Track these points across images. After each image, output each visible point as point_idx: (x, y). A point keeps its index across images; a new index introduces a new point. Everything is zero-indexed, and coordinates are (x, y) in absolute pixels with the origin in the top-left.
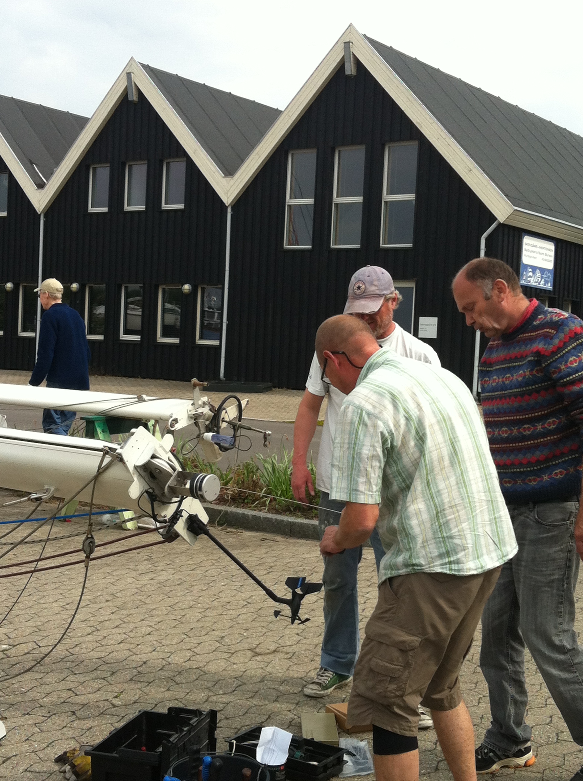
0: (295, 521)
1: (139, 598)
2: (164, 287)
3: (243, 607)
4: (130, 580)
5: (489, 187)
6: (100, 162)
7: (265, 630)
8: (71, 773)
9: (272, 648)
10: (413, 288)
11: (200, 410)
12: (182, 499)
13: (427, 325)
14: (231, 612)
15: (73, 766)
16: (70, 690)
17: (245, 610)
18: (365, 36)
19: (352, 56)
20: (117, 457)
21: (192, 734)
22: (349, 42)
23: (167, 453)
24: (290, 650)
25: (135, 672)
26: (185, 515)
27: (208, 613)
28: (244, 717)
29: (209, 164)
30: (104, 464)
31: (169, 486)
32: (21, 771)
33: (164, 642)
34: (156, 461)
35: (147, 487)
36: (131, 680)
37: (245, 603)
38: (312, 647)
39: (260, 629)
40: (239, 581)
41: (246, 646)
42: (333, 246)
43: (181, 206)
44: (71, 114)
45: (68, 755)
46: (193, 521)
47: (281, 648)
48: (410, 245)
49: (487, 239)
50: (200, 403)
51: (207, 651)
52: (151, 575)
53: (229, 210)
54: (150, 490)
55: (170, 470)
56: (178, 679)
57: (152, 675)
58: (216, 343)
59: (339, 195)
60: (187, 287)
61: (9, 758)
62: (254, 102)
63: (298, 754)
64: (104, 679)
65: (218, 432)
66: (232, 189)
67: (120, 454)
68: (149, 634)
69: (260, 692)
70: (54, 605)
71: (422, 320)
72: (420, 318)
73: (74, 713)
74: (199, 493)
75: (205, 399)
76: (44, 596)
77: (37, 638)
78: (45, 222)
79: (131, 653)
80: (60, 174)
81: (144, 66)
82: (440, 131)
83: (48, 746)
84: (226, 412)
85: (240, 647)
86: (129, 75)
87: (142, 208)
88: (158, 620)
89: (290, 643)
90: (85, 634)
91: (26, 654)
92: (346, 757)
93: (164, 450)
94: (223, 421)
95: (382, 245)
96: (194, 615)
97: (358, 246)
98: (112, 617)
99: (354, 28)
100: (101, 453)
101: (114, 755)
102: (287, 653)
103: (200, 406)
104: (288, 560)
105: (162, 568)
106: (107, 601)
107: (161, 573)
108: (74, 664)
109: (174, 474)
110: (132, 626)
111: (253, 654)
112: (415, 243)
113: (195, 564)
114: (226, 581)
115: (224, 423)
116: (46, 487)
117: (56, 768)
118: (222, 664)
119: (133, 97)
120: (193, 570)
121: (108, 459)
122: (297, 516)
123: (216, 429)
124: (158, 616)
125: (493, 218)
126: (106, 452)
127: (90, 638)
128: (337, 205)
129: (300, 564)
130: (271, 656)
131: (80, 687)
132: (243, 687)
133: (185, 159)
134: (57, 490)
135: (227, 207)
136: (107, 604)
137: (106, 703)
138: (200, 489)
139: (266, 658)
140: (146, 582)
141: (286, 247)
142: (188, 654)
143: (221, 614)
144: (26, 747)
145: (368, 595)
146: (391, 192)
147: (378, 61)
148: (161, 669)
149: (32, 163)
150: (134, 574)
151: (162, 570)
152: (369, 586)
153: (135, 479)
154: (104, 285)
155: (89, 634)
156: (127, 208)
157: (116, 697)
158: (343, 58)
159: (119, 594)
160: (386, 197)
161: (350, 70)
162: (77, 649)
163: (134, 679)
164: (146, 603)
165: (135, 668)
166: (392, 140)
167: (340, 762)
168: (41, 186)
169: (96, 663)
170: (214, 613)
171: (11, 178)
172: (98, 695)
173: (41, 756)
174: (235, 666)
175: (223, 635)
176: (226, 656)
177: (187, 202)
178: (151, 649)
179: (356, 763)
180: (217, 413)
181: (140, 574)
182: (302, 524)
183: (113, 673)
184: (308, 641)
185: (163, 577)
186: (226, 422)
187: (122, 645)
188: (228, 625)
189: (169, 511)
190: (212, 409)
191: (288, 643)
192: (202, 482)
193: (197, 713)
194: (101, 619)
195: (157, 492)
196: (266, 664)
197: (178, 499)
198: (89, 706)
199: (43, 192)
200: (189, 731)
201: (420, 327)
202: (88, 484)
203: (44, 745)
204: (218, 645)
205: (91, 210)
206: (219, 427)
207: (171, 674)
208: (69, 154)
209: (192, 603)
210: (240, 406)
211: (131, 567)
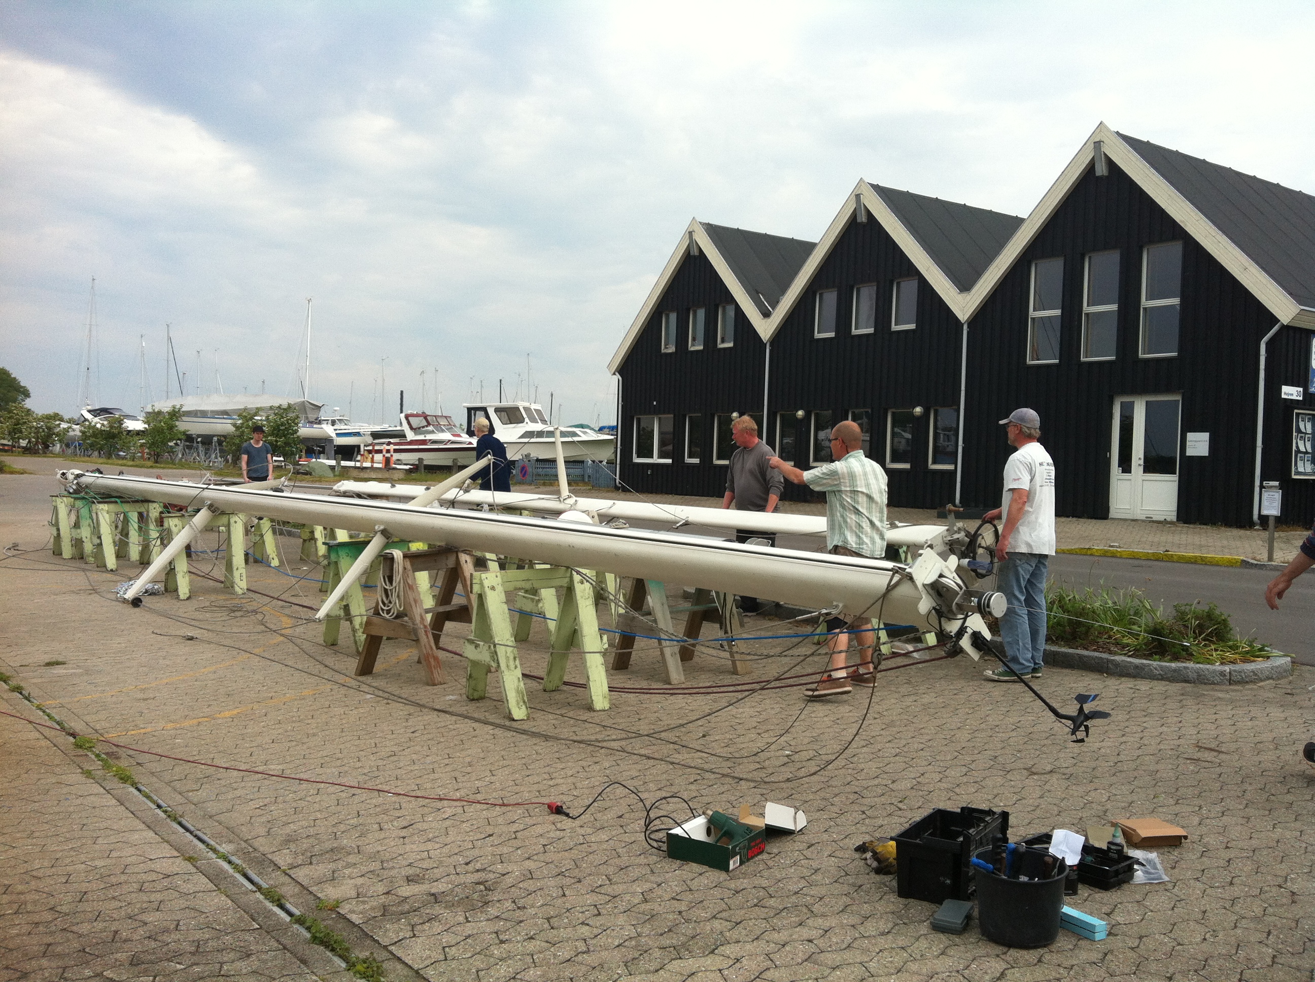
0: (1059, 650)
1: (906, 717)
2: (894, 410)
3: (1013, 730)
4: (893, 701)
5: (1269, 285)
6: (827, 287)
7: (1038, 752)
8: (872, 860)
9: (1049, 768)
10: (1179, 401)
11: (956, 536)
12: (967, 616)
13: (1196, 441)
14: (1001, 735)
15: (875, 854)
16: (856, 793)
17: (1014, 734)
18: (1117, 133)
19: (1103, 156)
20: (907, 576)
21: (987, 830)
22: (1099, 142)
23: (952, 573)
24: (1067, 771)
25: (914, 782)
26: (969, 631)
27: (976, 734)
28: (1028, 827)
29: (943, 280)
30: (892, 583)
31: (956, 603)
32: (826, 855)
33: (938, 758)
34: (943, 580)
35: (934, 604)
36: (912, 788)
37: (1014, 727)
38: (1089, 770)
39: (1033, 751)
40: (1005, 707)
41: (1022, 766)
42: (1083, 359)
43: (912, 326)
44: (796, 240)
45: (867, 845)
46: (977, 638)
47: (1058, 770)
48: (1175, 354)
49: (1267, 344)
50: (955, 529)
51: (982, 768)
52: (914, 698)
53: (965, 327)
54: (938, 607)
55: (957, 588)
56: (957, 790)
57: (932, 785)
58: (951, 467)
59: (1090, 304)
60: (918, 410)
61: (813, 845)
62: (991, 212)
63: (1089, 859)
64: (886, 785)
65: (974, 558)
66: (969, 305)
67: (910, 573)
68: (922, 750)
69: (1040, 807)
70: (825, 719)
71: (1190, 436)
72: (1188, 434)
73: (864, 812)
74: (987, 609)
75: (960, 524)
76: (814, 711)
77: (815, 747)
78: (770, 351)
79: (908, 766)
80: (786, 303)
81: (872, 186)
82: (1208, 228)
83: (846, 838)
84: (983, 538)
85: (1013, 766)
86: (858, 196)
87: (871, 330)
88: (929, 737)
89: (1067, 766)
90: (860, 746)
91: (808, 760)
92: (1136, 867)
93: (950, 570)
94: (980, 546)
95: (1141, 356)
96: (964, 736)
97: (1113, 358)
98: (882, 732)
99: (1106, 127)
100: (891, 573)
101: (918, 841)
102: (1064, 774)
103: (956, 532)
104: (1053, 689)
105: (924, 691)
106: (875, 718)
107: (923, 696)
108: (856, 772)
109: (961, 593)
110: (903, 742)
111: (1029, 773)
112: (1180, 351)
113: (956, 689)
114: (991, 707)
115: (981, 549)
116: (835, 603)
117: (857, 855)
118: (999, 780)
119: (862, 218)
120: (955, 694)
121: (897, 578)
122: (1060, 646)
123: (971, 555)
124: (928, 734)
125: (1274, 320)
126: (895, 571)
127: (865, 749)
128: (1087, 315)
129: (1068, 692)
130: (1047, 776)
131: (865, 791)
132: (1024, 801)
133: (917, 277)
134: (845, 606)
135: (963, 325)
136: (876, 721)
137: (892, 806)
138: (988, 606)
139: (1043, 777)
140: (909, 704)
141: (1029, 362)
142: (964, 770)
143: (991, 736)
144: (825, 836)
145: (1145, 725)
146: (1150, 297)
147: (1133, 158)
148: (940, 781)
149: (758, 293)
150: (897, 695)
151: (924, 694)
152: (1145, 716)
153: (924, 596)
154: (830, 412)
155: (864, 747)
156: (854, 332)
157: (901, 802)
158: (1093, 158)
159: (885, 713)
160: (1145, 303)
161: (1101, 170)
162: (856, 759)
163: (915, 787)
164: (913, 723)
165: (915, 778)
166: (1151, 242)
167: (1130, 870)
168: (766, 314)
169: (876, 772)
170: (983, 735)
171: (738, 309)
172: (883, 799)
173: (841, 845)
174: (1012, 783)
175: (996, 754)
176: (1001, 773)
177: (919, 322)
178: (926, 763)
179: (1146, 872)
180: (973, 538)
181: (903, 696)
182: (1066, 653)
183: (893, 782)
184: (1085, 764)
185: (926, 699)
186: (983, 547)
187: (897, 758)
188: (999, 746)
189: (953, 627)
190: (968, 534)
191: (1064, 765)
192: (989, 599)
193: (990, 812)
194: (873, 734)
195: (944, 609)
196: (1044, 783)
197: (962, 616)
198: (877, 808)
199: (769, 320)
200: (985, 827)
201: (1188, 443)
202: (877, 601)
203: (843, 837)
204: (992, 763)
205: (817, 336)
206: (975, 553)
207: (950, 786)
208: (796, 281)
209: (959, 725)
210: (996, 531)
211: (893, 689)
